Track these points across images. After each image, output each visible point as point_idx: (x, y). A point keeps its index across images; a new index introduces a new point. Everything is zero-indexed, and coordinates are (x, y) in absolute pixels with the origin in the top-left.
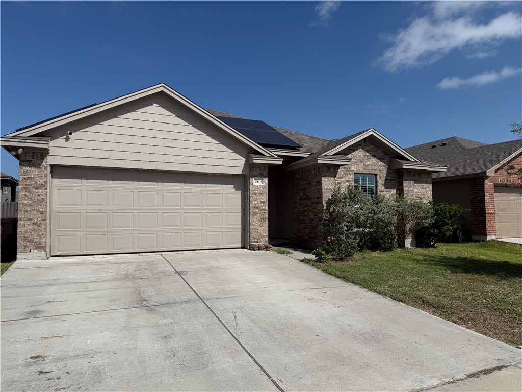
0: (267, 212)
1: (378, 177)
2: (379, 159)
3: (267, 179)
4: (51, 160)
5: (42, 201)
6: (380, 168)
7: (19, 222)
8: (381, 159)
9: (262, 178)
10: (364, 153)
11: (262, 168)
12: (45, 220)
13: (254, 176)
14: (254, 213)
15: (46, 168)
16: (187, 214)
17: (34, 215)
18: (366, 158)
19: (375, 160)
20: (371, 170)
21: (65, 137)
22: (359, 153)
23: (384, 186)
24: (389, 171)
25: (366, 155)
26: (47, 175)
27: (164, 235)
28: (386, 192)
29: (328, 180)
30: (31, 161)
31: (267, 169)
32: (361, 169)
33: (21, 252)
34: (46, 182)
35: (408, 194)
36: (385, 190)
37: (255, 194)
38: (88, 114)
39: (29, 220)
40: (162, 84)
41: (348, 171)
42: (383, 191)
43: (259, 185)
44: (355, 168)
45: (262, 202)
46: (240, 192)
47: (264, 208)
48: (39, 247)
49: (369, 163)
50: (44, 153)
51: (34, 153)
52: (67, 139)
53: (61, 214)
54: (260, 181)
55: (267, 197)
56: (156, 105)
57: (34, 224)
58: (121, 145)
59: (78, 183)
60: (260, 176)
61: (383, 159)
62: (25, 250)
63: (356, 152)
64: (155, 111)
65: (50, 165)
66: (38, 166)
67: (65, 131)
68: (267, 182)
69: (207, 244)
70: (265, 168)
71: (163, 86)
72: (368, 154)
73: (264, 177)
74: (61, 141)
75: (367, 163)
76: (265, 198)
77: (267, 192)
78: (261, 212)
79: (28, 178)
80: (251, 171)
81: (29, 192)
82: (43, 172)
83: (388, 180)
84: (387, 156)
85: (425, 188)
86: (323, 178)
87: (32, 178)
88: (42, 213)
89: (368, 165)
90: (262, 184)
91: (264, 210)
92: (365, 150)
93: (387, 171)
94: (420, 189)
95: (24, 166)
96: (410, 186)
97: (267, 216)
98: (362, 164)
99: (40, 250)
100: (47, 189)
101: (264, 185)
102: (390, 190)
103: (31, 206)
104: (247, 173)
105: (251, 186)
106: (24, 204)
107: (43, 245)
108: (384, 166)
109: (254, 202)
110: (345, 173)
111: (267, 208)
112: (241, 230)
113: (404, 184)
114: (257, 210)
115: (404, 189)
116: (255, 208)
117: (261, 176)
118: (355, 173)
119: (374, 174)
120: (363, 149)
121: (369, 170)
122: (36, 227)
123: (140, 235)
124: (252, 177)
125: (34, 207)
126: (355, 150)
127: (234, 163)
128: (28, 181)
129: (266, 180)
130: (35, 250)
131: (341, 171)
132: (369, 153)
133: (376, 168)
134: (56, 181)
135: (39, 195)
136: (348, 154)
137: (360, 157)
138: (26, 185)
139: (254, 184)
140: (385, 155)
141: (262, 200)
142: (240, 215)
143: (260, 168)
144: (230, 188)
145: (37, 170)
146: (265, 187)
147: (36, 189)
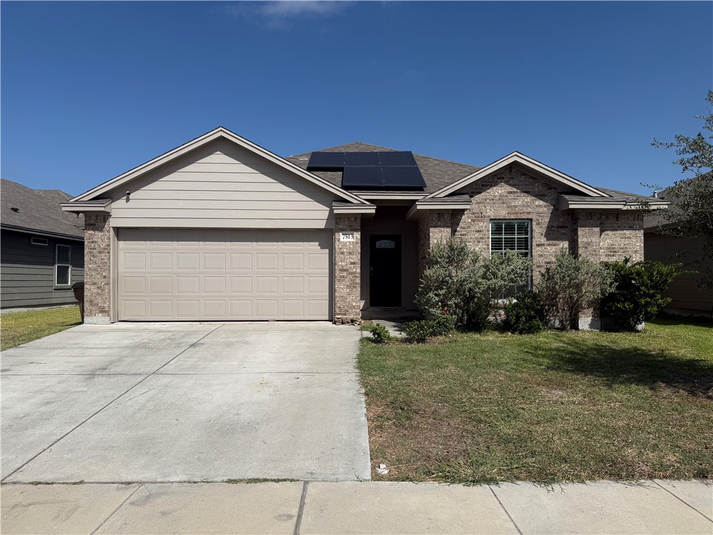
0: (359, 275)
1: (534, 223)
2: (536, 196)
3: (360, 233)
4: (113, 223)
5: (105, 265)
6: (537, 210)
7: (85, 286)
8: (540, 196)
9: (351, 232)
10: (509, 188)
11: (353, 219)
12: (108, 284)
13: (341, 230)
14: (341, 277)
15: (109, 231)
16: (260, 278)
17: (98, 279)
18: (511, 196)
19: (529, 199)
20: (521, 213)
21: (125, 197)
22: (500, 190)
23: (545, 236)
24: (555, 214)
25: (511, 192)
26: (109, 238)
27: (233, 302)
28: (549, 245)
29: (440, 232)
30: (95, 225)
31: (359, 220)
32: (503, 213)
33: (87, 315)
34: (109, 245)
35: (586, 248)
36: (546, 243)
37: (343, 253)
38: (143, 171)
39: (94, 284)
40: (221, 128)
41: (479, 217)
42: (543, 245)
43: (349, 241)
44: (490, 212)
45: (352, 263)
46: (327, 251)
47: (354, 270)
48: (103, 311)
49: (519, 202)
50: (106, 216)
51: (97, 216)
52: (128, 200)
53: (127, 278)
54: (351, 236)
55: (359, 257)
56: (218, 152)
57: (99, 288)
58: (181, 202)
59: (142, 245)
60: (349, 229)
61: (545, 196)
62: (91, 314)
63: (494, 188)
64: (218, 159)
65: (113, 228)
66: (101, 229)
67: (124, 191)
68: (359, 237)
69: (284, 315)
70: (356, 219)
71: (221, 130)
72: (515, 190)
73: (356, 230)
74: (121, 203)
75: (513, 204)
76: (357, 258)
77: (359, 251)
78: (350, 277)
79: (93, 242)
80: (337, 223)
81: (94, 256)
82: (106, 235)
83: (552, 227)
84: (552, 191)
85: (629, 238)
86: (431, 229)
87: (95, 242)
88: (105, 277)
89: (516, 206)
90: (352, 240)
91: (355, 273)
92: (510, 185)
93: (552, 213)
94: (618, 239)
95: (89, 230)
96: (592, 234)
97: (358, 280)
98: (505, 205)
99: (104, 314)
100: (109, 252)
101: (355, 241)
102: (557, 242)
103: (96, 270)
104: (332, 226)
105: (337, 243)
106: (90, 269)
107: (107, 309)
108: (545, 206)
109: (340, 263)
110: (473, 221)
111: (359, 270)
112: (328, 298)
113: (580, 233)
114: (345, 274)
115: (580, 240)
116: (342, 270)
117: (351, 230)
118: (491, 219)
119: (528, 219)
120: (507, 183)
121: (517, 213)
122: (100, 291)
123: (207, 302)
124: (339, 232)
125: (97, 271)
126: (491, 186)
127: (315, 215)
128: (93, 245)
129: (358, 235)
130: (100, 315)
131: (465, 219)
132: (518, 189)
133: (530, 210)
134: (122, 244)
135: (102, 259)
136: (480, 193)
137: (501, 196)
138: (91, 249)
139: (342, 240)
140: (548, 189)
141: (353, 261)
142: (327, 279)
143: (349, 219)
144: (315, 246)
145: (100, 234)
146: (357, 243)
147: (100, 252)
